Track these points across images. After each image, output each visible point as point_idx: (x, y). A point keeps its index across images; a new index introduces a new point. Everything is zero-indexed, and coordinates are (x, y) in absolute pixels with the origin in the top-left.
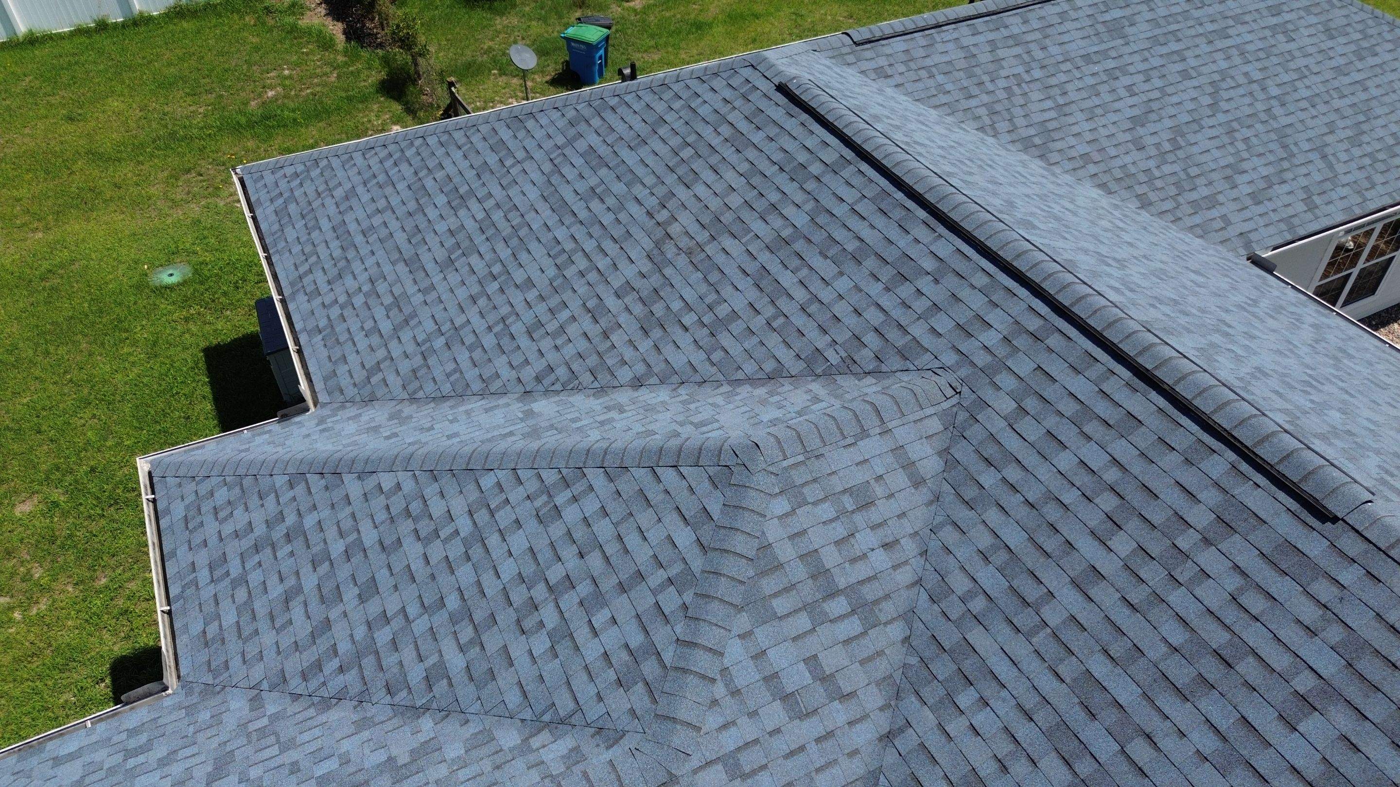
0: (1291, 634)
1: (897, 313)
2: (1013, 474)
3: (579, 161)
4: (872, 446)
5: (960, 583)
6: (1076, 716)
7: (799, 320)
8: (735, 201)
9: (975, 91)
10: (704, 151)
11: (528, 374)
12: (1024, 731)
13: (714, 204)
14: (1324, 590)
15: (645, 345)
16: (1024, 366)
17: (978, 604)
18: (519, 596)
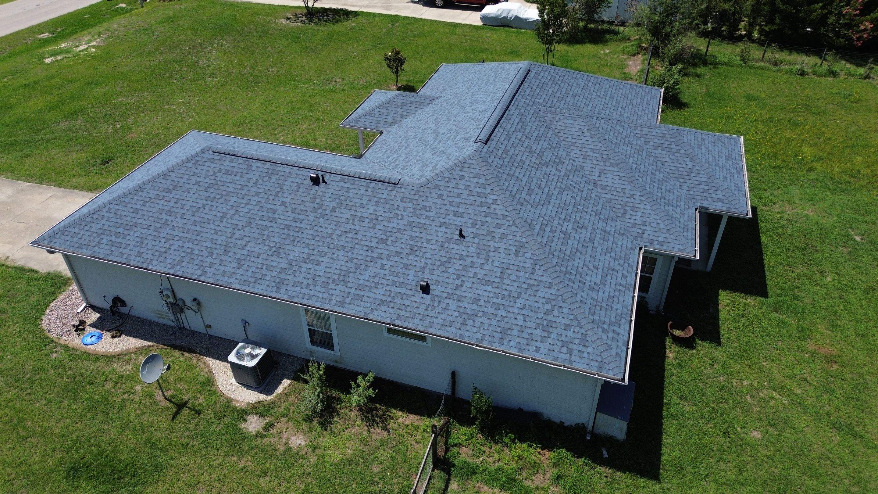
1: (530, 115)
7: (542, 131)
13: (526, 154)
14: (539, 72)
15: (566, 161)
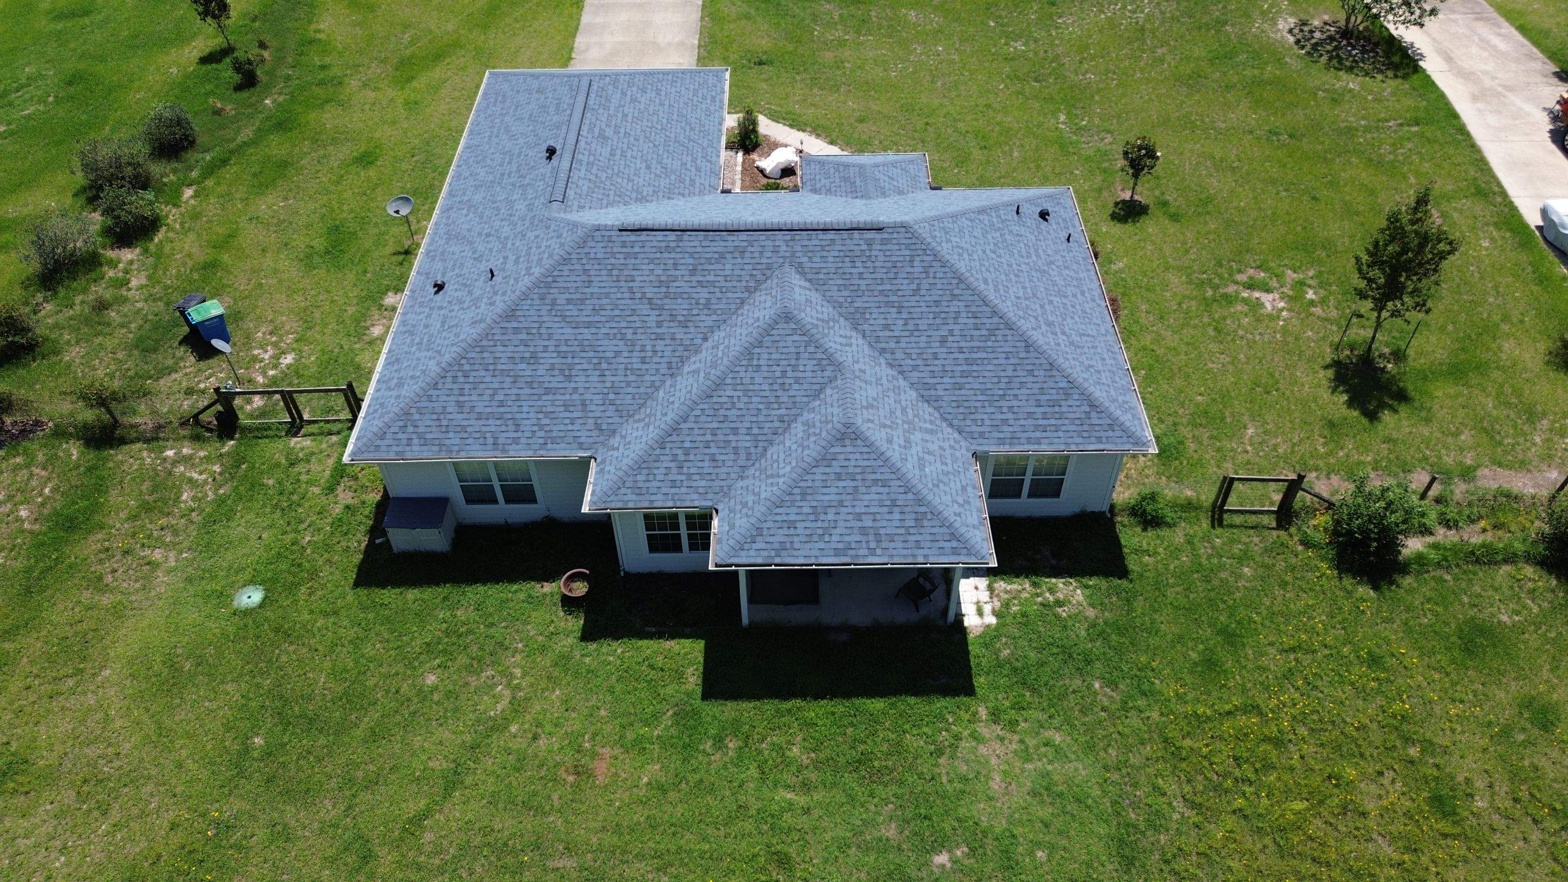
0: (898, 253)
1: (753, 261)
2: (824, 271)
3: (570, 307)
5: (842, 300)
6: (886, 299)
7: (729, 284)
8: (658, 272)
10: (621, 267)
12: (882, 310)
14: (895, 241)
15: (692, 330)
16: (799, 248)
17: (849, 300)
18: (776, 387)
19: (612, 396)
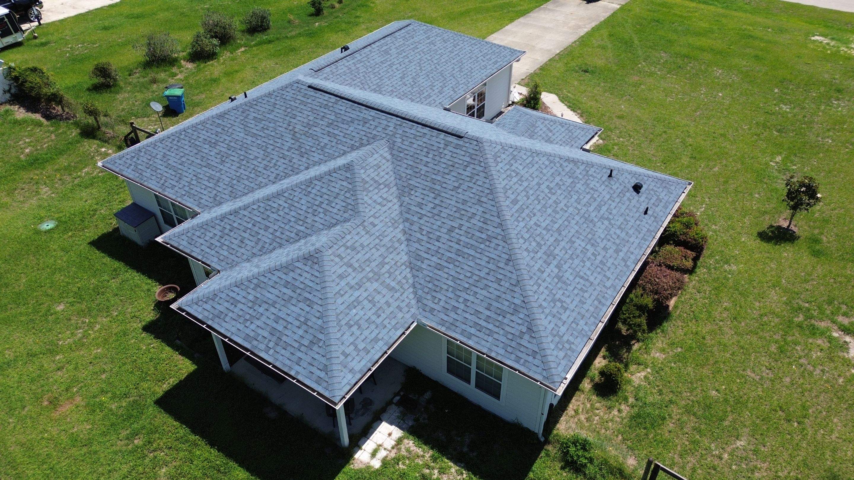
0: (461, 158)
1: (368, 130)
2: (406, 152)
3: (253, 122)
4: (376, 156)
5: (404, 175)
6: (433, 186)
7: (344, 140)
8: (311, 118)
9: (355, 78)
10: (294, 108)
11: (271, 178)
12: (424, 192)
14: (464, 149)
15: (304, 160)
16: (400, 132)
17: (409, 177)
18: (310, 210)
19: (235, 182)
